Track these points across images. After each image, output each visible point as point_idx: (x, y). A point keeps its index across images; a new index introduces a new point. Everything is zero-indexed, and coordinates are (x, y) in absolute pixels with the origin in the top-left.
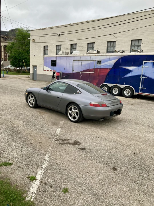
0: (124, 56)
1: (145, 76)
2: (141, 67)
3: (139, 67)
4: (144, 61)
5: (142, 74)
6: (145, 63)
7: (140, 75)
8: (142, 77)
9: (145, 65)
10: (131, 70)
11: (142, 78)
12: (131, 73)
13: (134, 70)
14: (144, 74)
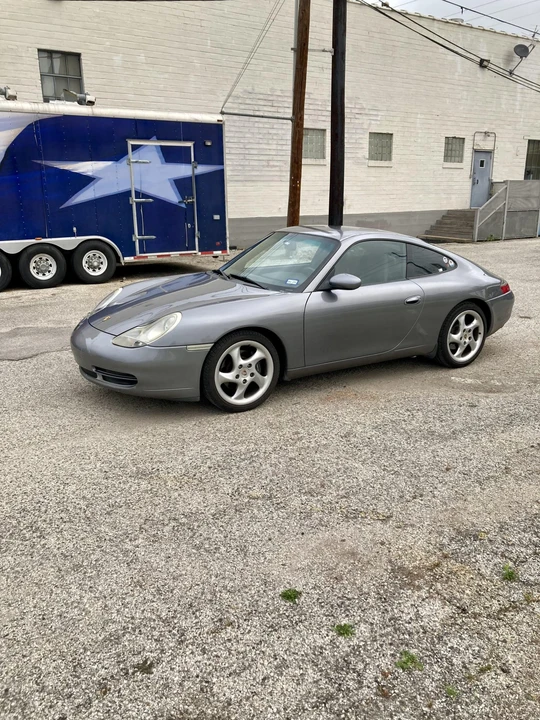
0: (46, 116)
1: (145, 196)
2: (124, 162)
3: (118, 164)
4: (131, 142)
5: (134, 187)
6: (135, 148)
7: (128, 194)
8: (134, 200)
9: (138, 153)
10: (90, 174)
11: (137, 203)
12: (92, 188)
13: (103, 176)
14: (138, 188)
